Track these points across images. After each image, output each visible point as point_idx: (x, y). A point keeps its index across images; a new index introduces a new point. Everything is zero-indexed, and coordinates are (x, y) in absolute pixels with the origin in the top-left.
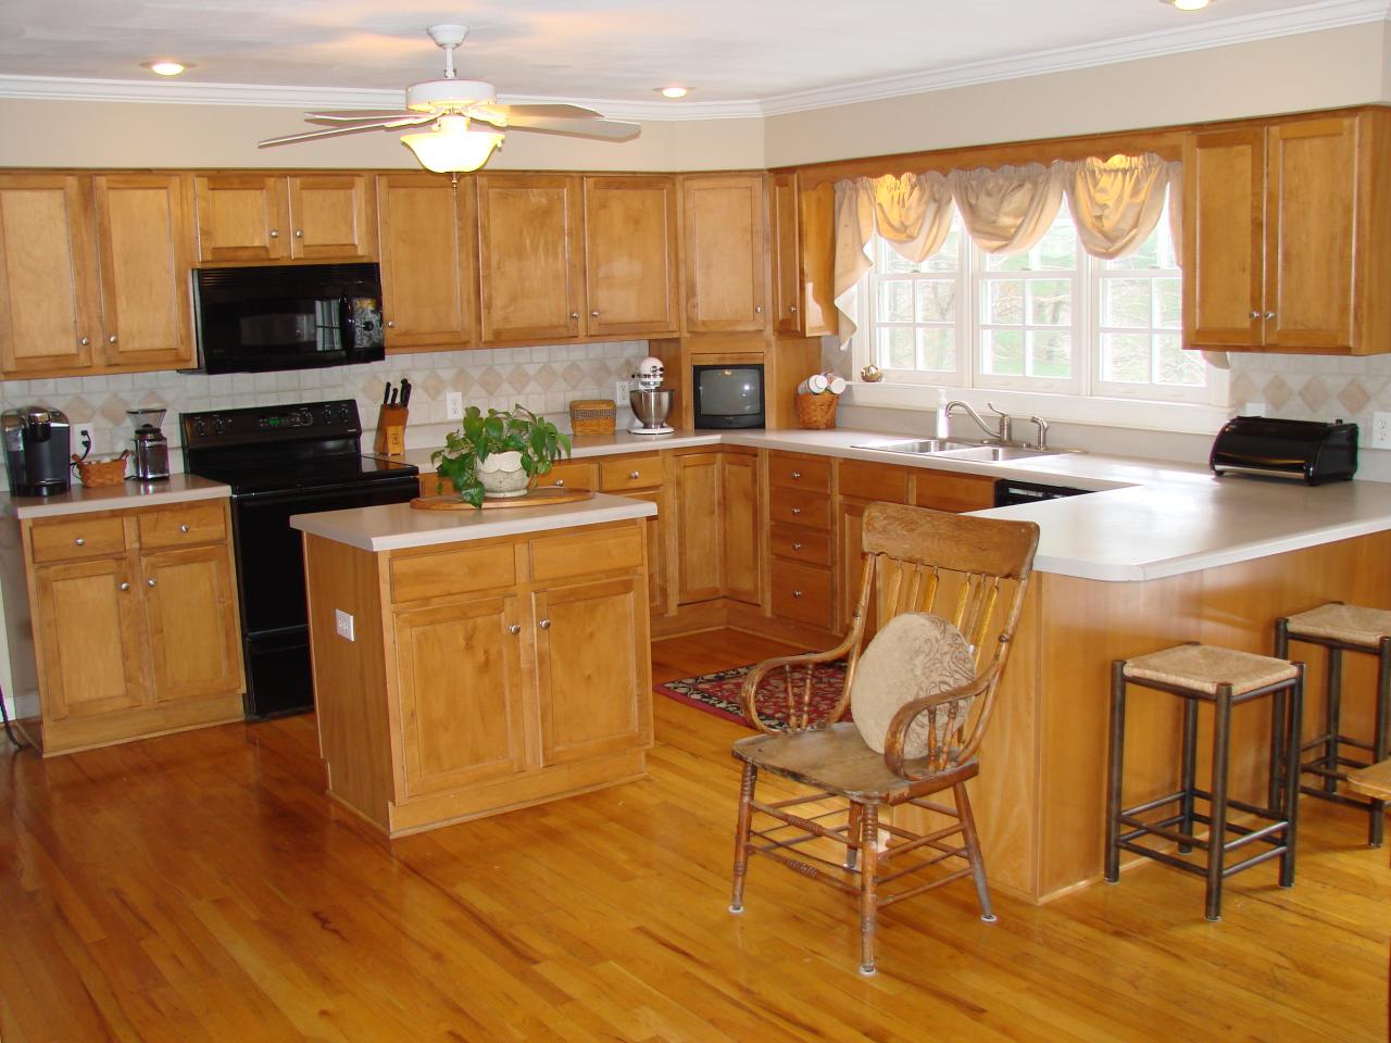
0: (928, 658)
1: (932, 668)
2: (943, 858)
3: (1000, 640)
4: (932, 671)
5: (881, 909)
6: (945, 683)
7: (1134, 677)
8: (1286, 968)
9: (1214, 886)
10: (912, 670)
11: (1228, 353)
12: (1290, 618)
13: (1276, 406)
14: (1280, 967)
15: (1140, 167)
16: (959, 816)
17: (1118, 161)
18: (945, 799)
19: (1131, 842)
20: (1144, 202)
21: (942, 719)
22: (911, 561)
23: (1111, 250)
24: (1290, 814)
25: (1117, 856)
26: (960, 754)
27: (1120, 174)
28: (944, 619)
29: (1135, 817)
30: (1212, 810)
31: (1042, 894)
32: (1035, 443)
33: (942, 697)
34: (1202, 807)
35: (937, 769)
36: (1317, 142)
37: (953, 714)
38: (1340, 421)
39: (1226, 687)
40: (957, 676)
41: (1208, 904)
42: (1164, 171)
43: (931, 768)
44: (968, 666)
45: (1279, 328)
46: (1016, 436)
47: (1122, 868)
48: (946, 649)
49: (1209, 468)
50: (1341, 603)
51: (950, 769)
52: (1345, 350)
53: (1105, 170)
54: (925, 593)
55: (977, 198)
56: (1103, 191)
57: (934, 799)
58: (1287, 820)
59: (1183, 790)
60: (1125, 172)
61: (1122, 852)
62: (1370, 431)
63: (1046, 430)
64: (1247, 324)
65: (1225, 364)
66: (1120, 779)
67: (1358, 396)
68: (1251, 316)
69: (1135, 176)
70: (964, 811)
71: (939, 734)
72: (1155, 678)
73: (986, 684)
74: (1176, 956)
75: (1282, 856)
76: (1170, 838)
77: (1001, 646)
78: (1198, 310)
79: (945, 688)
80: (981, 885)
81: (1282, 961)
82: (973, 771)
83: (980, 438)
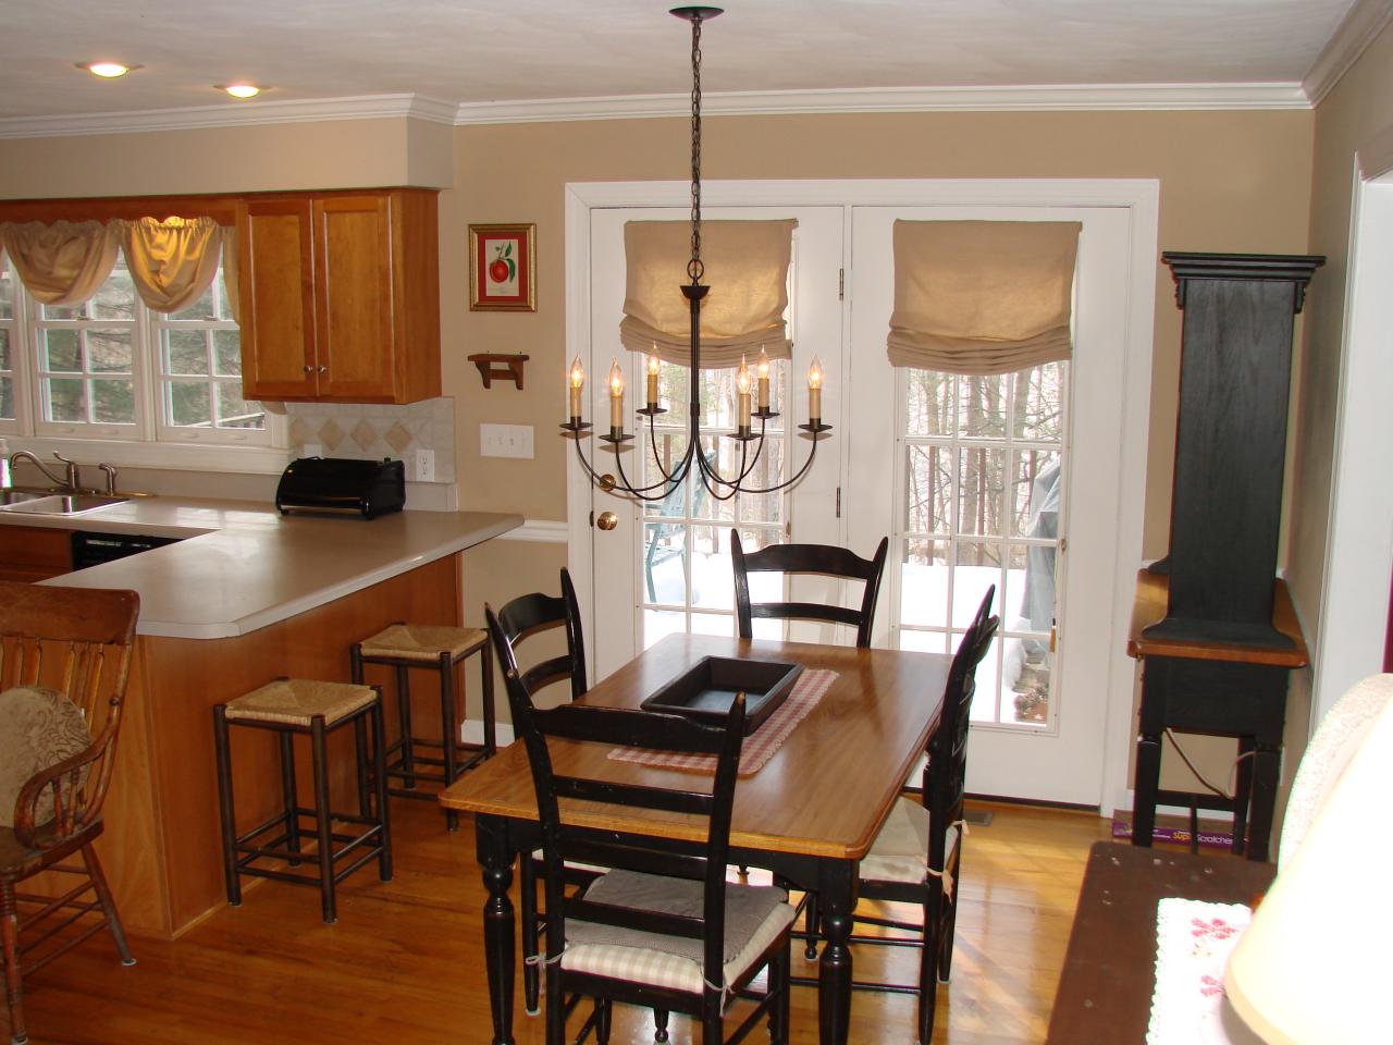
0: (43, 729)
1: (48, 738)
2: (80, 915)
3: (112, 703)
4: (48, 741)
5: (25, 978)
6: (62, 751)
7: (235, 718)
8: (399, 953)
9: (329, 893)
10: (28, 742)
11: (286, 404)
12: (363, 643)
13: (330, 446)
14: (391, 952)
15: (194, 226)
16: (87, 871)
17: (173, 221)
18: (76, 860)
19: (248, 866)
20: (199, 259)
21: (65, 785)
22: (10, 635)
23: (170, 303)
24: (383, 818)
25: (238, 882)
26: (84, 816)
27: (175, 233)
28: (53, 688)
29: (248, 843)
30: (318, 825)
31: (174, 929)
32: (104, 488)
33: (64, 765)
34: (307, 823)
35: (65, 835)
36: (357, 216)
37: (74, 781)
38: (387, 460)
39: (318, 719)
40: (74, 743)
41: (325, 909)
42: (217, 234)
43: (60, 834)
44: (83, 731)
45: (331, 380)
46: (84, 482)
47: (243, 890)
48: (60, 718)
49: (275, 507)
50: (403, 624)
51: (77, 831)
52: (390, 400)
53: (160, 228)
54: (28, 665)
55: (30, 248)
56: (160, 247)
57: (67, 862)
58: (380, 824)
59: (287, 810)
60: (179, 230)
61: (242, 877)
62: (413, 466)
63: (114, 476)
64: (302, 377)
65: (283, 411)
66: (232, 811)
67: (402, 437)
68: (306, 369)
69: (188, 236)
70: (93, 867)
71: (64, 800)
72: (255, 718)
73: (102, 747)
74: (306, 962)
75: (380, 854)
76: (281, 856)
77: (113, 711)
78: (256, 364)
79: (63, 756)
80: (117, 934)
81: (396, 947)
82: (98, 829)
83: (48, 487)
